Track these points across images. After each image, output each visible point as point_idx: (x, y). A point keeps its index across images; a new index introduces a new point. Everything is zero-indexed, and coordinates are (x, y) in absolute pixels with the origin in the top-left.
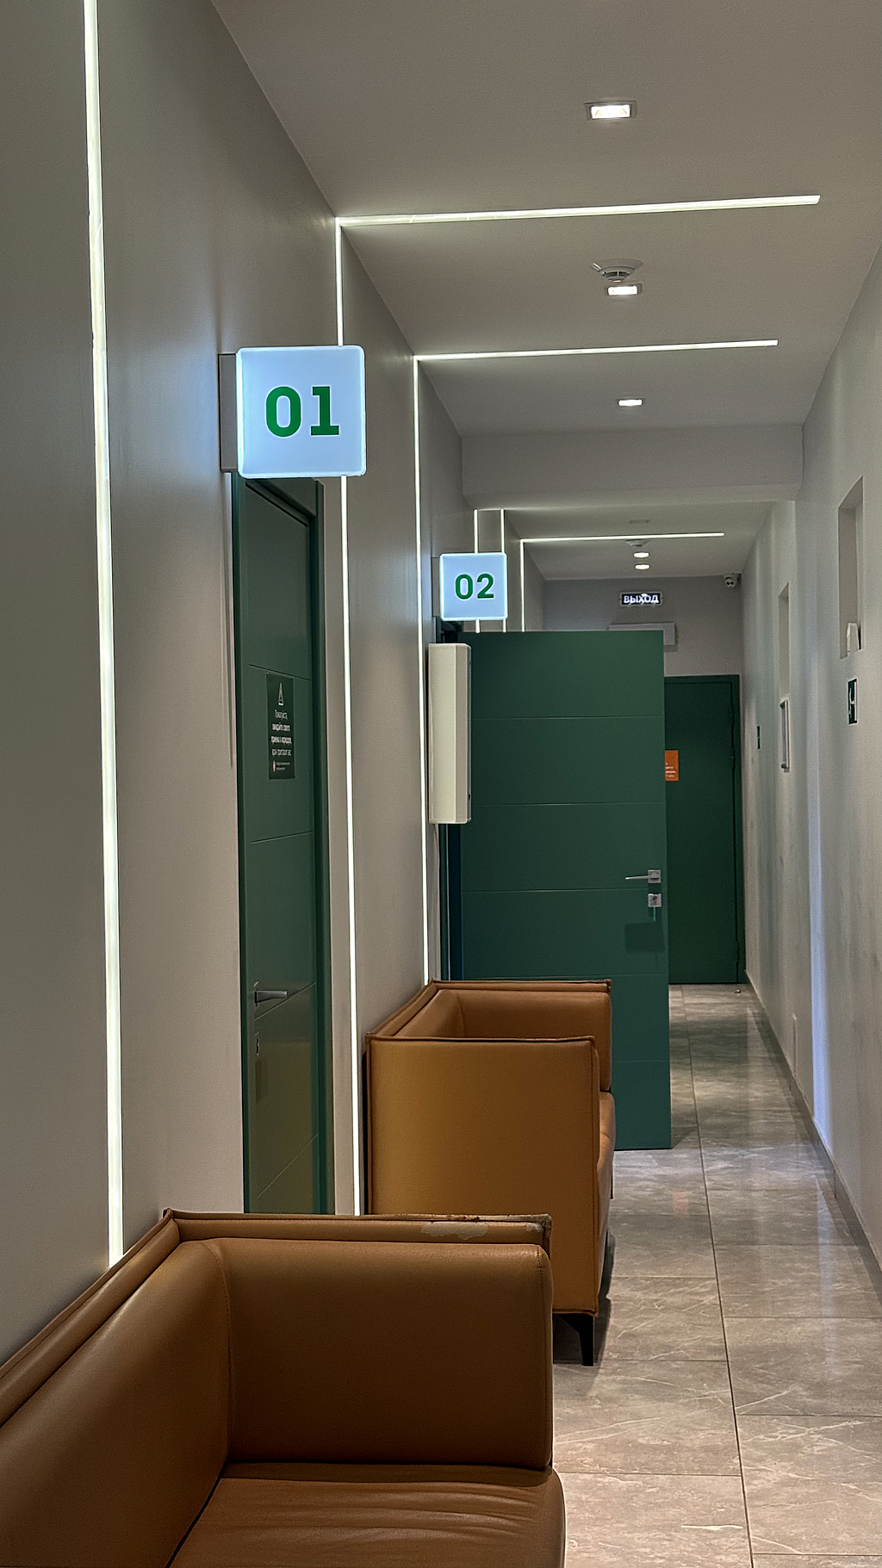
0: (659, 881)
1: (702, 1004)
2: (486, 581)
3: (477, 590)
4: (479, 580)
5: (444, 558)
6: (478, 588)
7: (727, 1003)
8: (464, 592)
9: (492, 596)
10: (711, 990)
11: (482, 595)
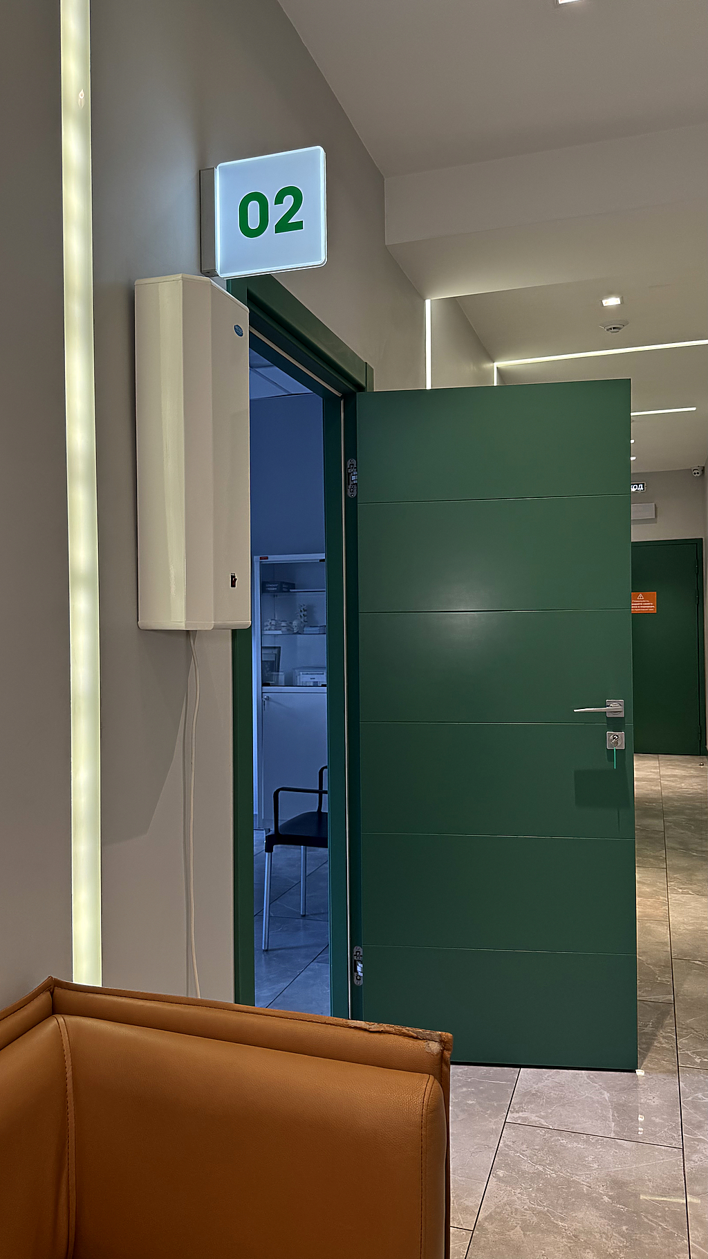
0: (622, 715)
1: (675, 776)
2: (289, 200)
3: (274, 220)
4: (279, 200)
5: (223, 170)
6: (276, 213)
7: (695, 777)
8: (254, 223)
9: (299, 225)
10: (680, 761)
11: (283, 226)
